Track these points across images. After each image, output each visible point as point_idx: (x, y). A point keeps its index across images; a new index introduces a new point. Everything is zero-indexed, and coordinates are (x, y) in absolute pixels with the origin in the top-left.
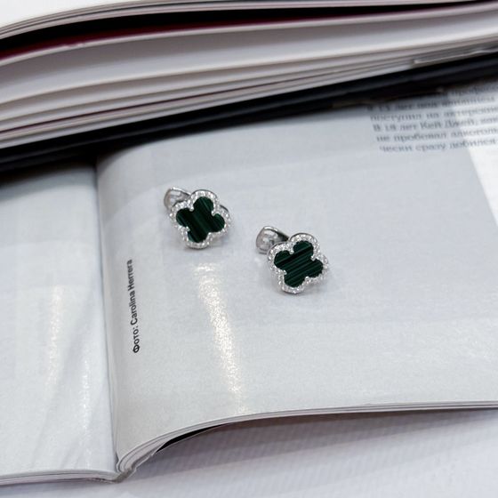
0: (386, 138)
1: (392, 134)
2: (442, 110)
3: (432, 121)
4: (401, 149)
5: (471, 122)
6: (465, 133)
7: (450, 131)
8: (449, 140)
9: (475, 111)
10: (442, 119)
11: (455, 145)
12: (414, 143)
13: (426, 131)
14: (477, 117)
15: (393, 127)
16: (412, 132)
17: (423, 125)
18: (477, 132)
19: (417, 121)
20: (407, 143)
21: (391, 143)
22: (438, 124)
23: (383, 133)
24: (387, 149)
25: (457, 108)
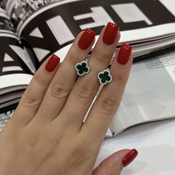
0: (148, 67)
1: (149, 65)
2: (158, 60)
3: (156, 62)
4: (152, 68)
5: (164, 62)
6: (163, 64)
7: (160, 64)
8: (160, 66)
9: (164, 59)
10: (158, 61)
11: (162, 67)
12: (154, 67)
13: (156, 64)
14: (165, 60)
15: (149, 64)
16: (153, 65)
17: (155, 63)
18: (165, 64)
19: (153, 62)
20: (153, 67)
21: (150, 67)
22: (157, 63)
23: (147, 65)
24: (149, 69)
25: (160, 59)
